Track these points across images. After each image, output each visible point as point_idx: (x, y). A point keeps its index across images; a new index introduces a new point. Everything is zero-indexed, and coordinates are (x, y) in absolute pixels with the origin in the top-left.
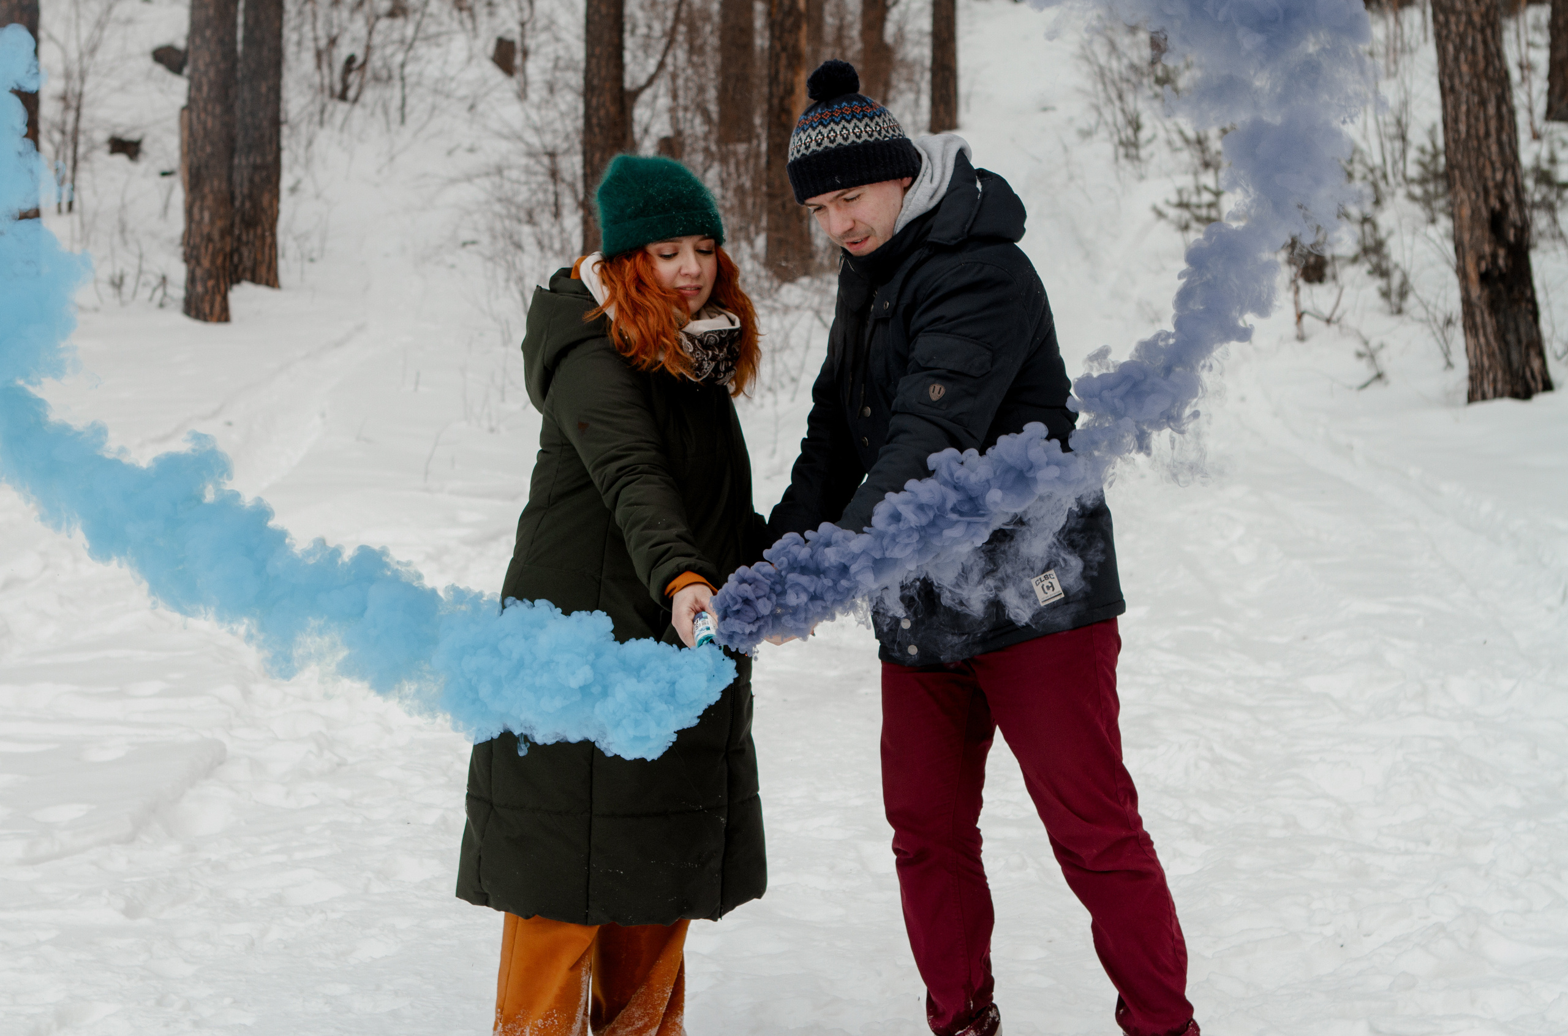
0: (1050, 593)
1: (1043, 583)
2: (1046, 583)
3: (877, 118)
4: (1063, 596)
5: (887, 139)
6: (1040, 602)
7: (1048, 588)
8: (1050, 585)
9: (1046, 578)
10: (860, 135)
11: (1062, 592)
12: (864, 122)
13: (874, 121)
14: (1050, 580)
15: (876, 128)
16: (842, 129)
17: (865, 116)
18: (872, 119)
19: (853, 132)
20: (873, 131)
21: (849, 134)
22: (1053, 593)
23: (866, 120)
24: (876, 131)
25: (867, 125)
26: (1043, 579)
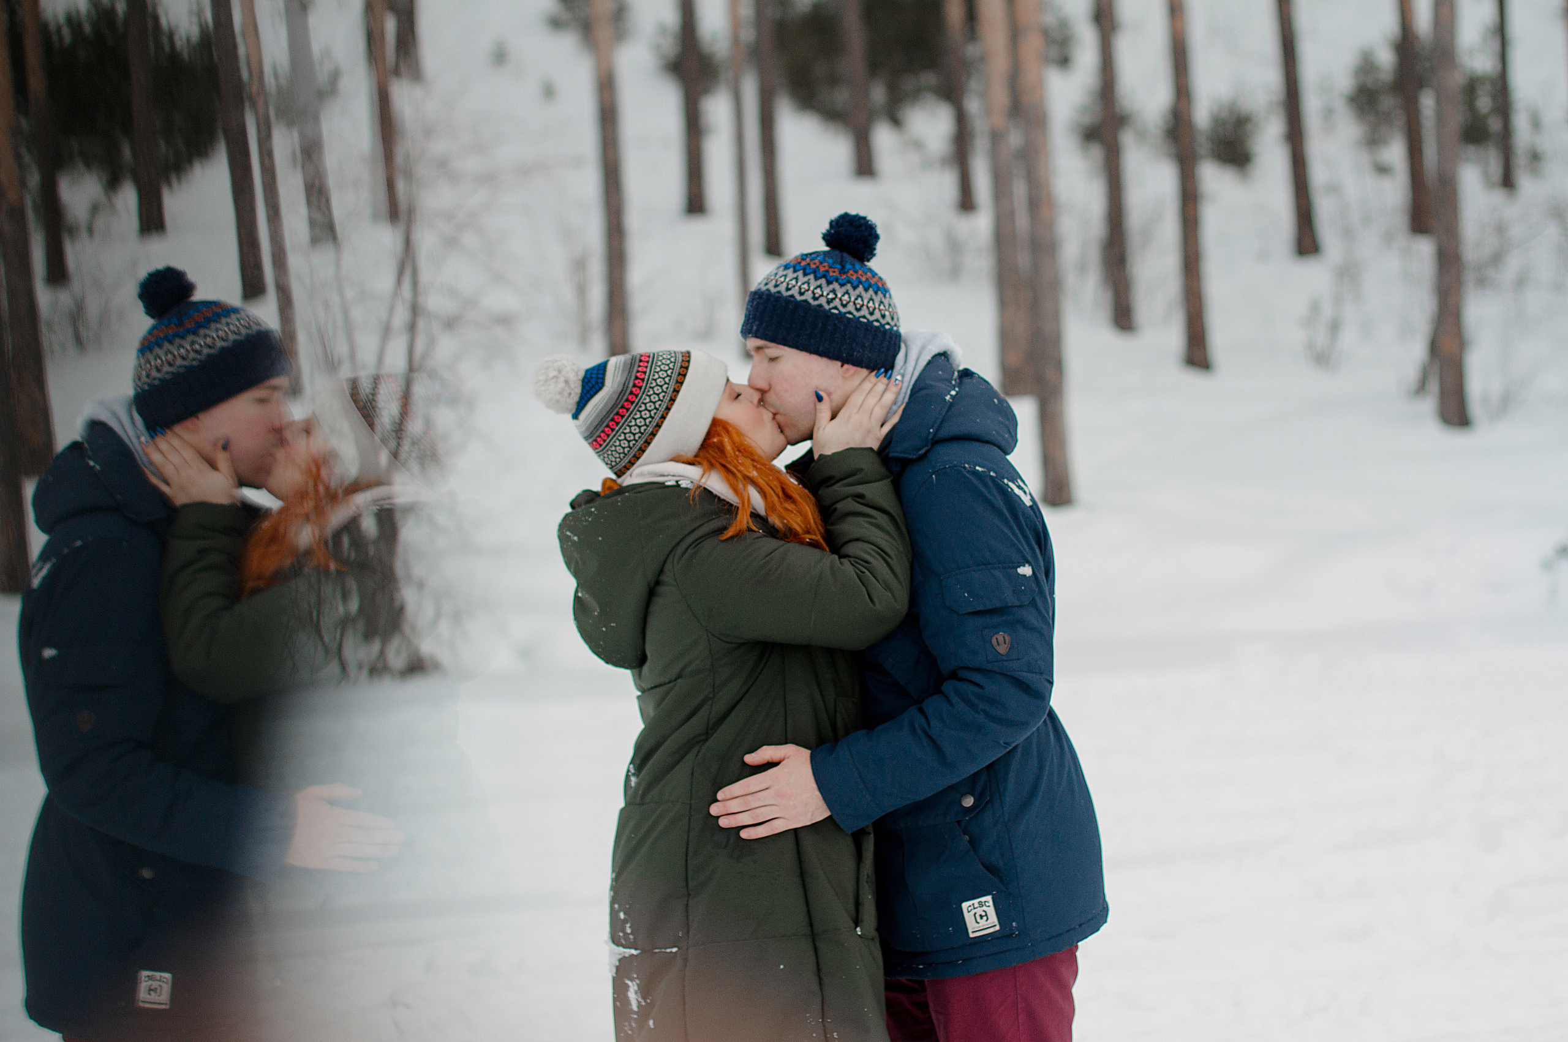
12: (818, 283)
15: (828, 294)
16: (794, 278)
17: (824, 276)
18: (829, 283)
24: (826, 297)
25: (820, 286)
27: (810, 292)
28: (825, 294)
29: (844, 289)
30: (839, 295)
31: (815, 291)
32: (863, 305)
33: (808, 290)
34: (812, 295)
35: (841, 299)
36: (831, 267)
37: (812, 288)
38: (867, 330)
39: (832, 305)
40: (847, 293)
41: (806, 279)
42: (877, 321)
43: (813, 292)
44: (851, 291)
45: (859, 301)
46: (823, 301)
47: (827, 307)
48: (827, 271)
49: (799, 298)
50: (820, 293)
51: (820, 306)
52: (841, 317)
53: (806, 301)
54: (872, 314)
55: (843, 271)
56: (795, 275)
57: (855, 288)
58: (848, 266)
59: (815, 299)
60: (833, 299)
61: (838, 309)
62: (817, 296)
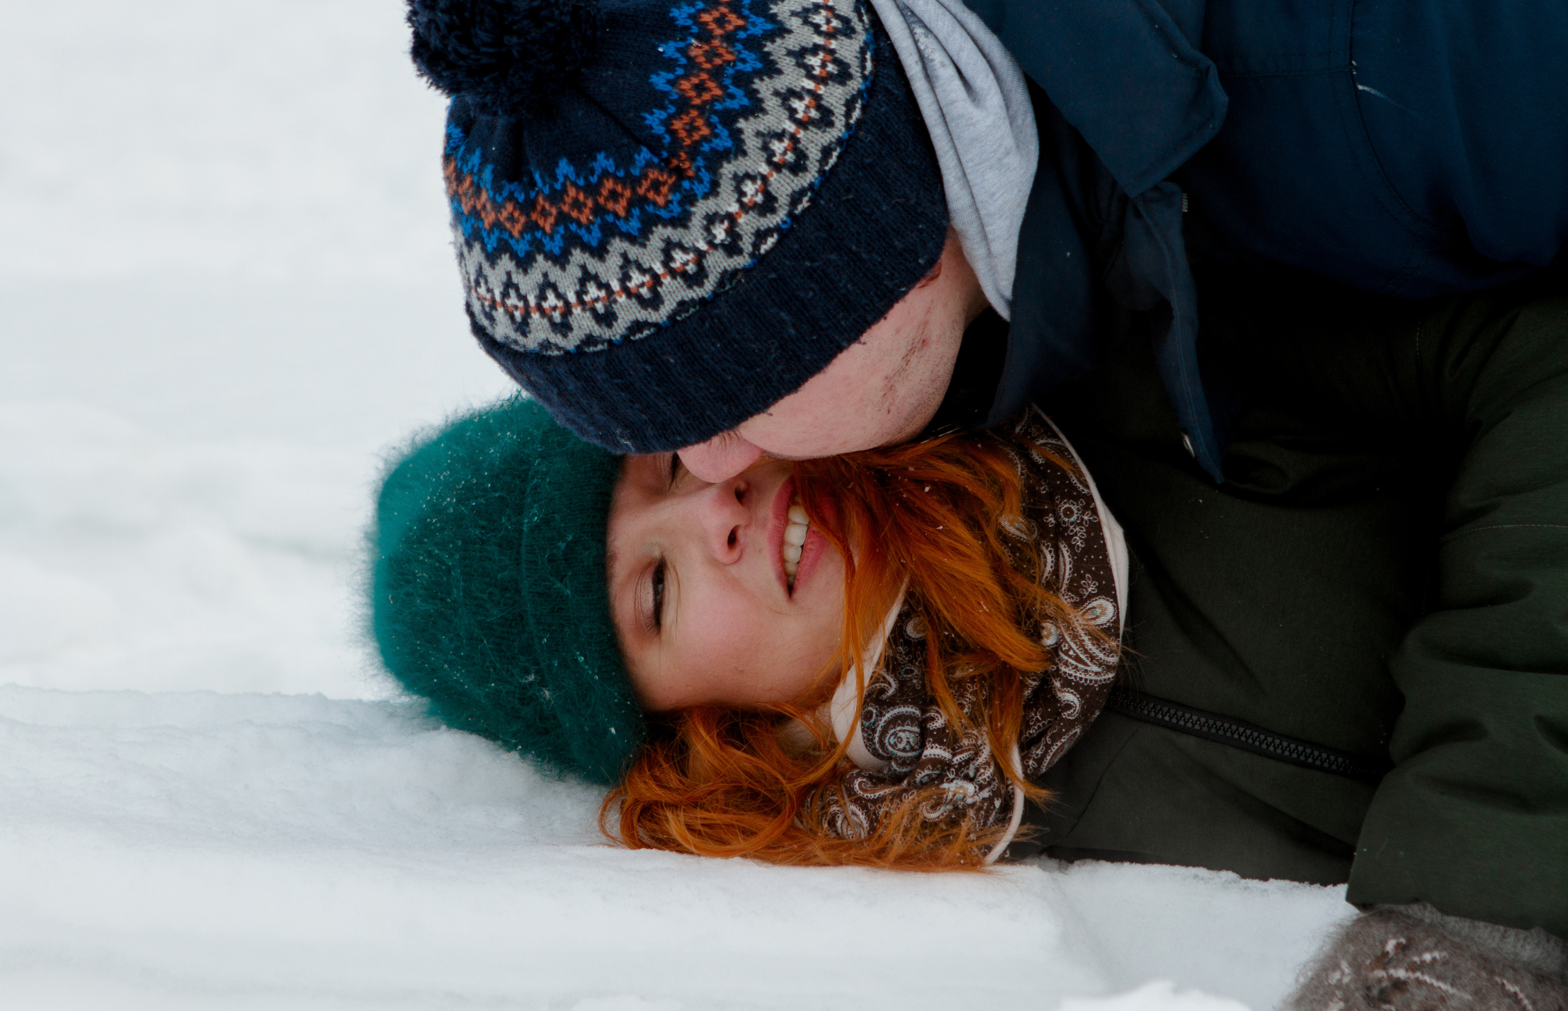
27: (667, 280)
28: (702, 246)
31: (676, 265)
35: (745, 209)
37: (659, 268)
39: (746, 244)
43: (673, 273)
46: (718, 263)
47: (742, 261)
50: (691, 256)
51: (727, 276)
59: (694, 279)
60: (733, 233)
61: (769, 232)
62: (691, 268)
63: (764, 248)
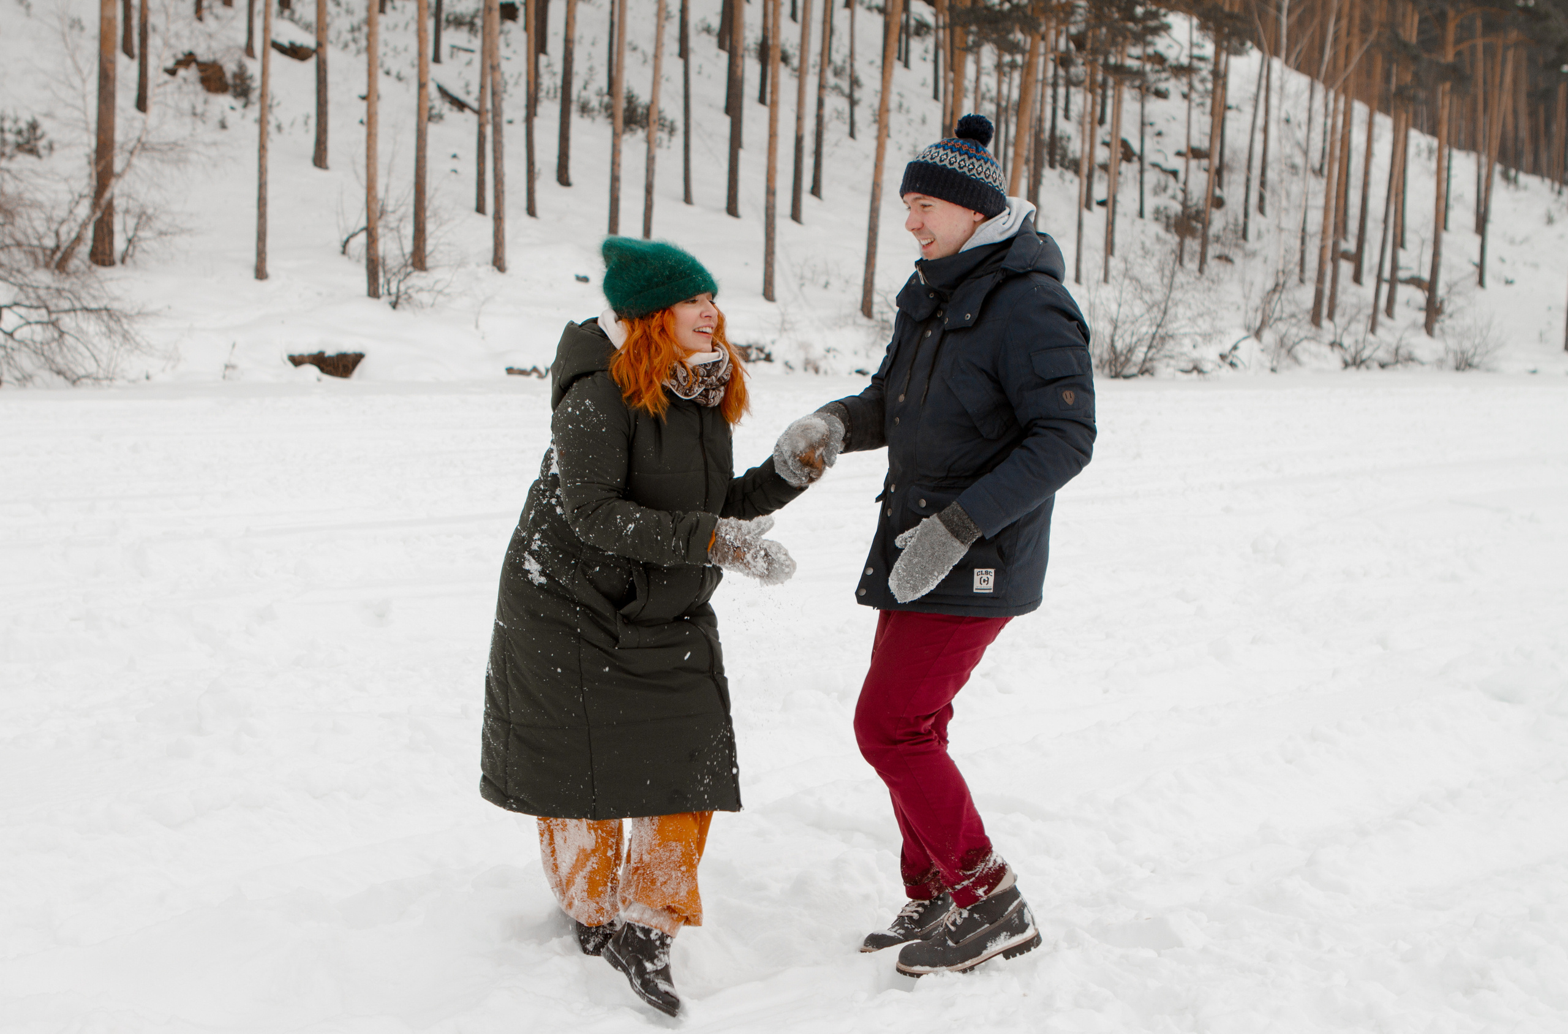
0: (984, 585)
1: (983, 576)
2: (985, 577)
3: (974, 160)
4: (992, 591)
5: (974, 177)
6: (974, 588)
7: (984, 581)
8: (987, 579)
9: (987, 573)
10: (953, 163)
11: (992, 588)
12: (962, 157)
13: (971, 161)
14: (989, 576)
15: (969, 165)
16: (945, 154)
17: (966, 153)
18: (970, 158)
19: (950, 160)
20: (965, 166)
21: (946, 159)
22: (986, 586)
23: (966, 157)
24: (968, 167)
25: (963, 160)
26: (984, 572)
27: (957, 163)
28: (967, 165)
29: (979, 163)
30: (976, 167)
31: (961, 163)
32: (990, 175)
33: (956, 162)
34: (958, 166)
35: (977, 170)
36: (970, 148)
37: (958, 161)
38: (993, 191)
39: (971, 173)
40: (981, 165)
41: (953, 155)
42: (997, 186)
43: (959, 163)
44: (983, 165)
45: (988, 172)
46: (965, 170)
47: (968, 174)
48: (968, 150)
49: (949, 167)
50: (964, 164)
51: (964, 173)
52: (977, 181)
53: (954, 169)
54: (995, 181)
55: (977, 150)
56: (945, 152)
57: (986, 163)
58: (980, 149)
59: (960, 168)
60: (972, 169)
61: (975, 176)
62: (962, 166)
63: (972, 177)
